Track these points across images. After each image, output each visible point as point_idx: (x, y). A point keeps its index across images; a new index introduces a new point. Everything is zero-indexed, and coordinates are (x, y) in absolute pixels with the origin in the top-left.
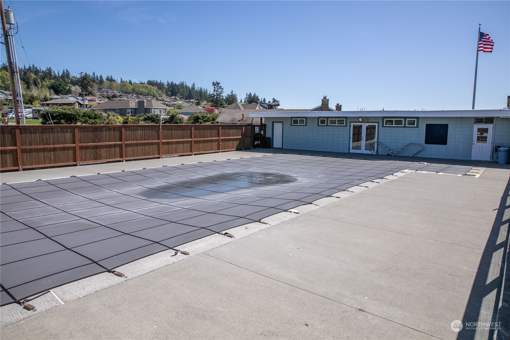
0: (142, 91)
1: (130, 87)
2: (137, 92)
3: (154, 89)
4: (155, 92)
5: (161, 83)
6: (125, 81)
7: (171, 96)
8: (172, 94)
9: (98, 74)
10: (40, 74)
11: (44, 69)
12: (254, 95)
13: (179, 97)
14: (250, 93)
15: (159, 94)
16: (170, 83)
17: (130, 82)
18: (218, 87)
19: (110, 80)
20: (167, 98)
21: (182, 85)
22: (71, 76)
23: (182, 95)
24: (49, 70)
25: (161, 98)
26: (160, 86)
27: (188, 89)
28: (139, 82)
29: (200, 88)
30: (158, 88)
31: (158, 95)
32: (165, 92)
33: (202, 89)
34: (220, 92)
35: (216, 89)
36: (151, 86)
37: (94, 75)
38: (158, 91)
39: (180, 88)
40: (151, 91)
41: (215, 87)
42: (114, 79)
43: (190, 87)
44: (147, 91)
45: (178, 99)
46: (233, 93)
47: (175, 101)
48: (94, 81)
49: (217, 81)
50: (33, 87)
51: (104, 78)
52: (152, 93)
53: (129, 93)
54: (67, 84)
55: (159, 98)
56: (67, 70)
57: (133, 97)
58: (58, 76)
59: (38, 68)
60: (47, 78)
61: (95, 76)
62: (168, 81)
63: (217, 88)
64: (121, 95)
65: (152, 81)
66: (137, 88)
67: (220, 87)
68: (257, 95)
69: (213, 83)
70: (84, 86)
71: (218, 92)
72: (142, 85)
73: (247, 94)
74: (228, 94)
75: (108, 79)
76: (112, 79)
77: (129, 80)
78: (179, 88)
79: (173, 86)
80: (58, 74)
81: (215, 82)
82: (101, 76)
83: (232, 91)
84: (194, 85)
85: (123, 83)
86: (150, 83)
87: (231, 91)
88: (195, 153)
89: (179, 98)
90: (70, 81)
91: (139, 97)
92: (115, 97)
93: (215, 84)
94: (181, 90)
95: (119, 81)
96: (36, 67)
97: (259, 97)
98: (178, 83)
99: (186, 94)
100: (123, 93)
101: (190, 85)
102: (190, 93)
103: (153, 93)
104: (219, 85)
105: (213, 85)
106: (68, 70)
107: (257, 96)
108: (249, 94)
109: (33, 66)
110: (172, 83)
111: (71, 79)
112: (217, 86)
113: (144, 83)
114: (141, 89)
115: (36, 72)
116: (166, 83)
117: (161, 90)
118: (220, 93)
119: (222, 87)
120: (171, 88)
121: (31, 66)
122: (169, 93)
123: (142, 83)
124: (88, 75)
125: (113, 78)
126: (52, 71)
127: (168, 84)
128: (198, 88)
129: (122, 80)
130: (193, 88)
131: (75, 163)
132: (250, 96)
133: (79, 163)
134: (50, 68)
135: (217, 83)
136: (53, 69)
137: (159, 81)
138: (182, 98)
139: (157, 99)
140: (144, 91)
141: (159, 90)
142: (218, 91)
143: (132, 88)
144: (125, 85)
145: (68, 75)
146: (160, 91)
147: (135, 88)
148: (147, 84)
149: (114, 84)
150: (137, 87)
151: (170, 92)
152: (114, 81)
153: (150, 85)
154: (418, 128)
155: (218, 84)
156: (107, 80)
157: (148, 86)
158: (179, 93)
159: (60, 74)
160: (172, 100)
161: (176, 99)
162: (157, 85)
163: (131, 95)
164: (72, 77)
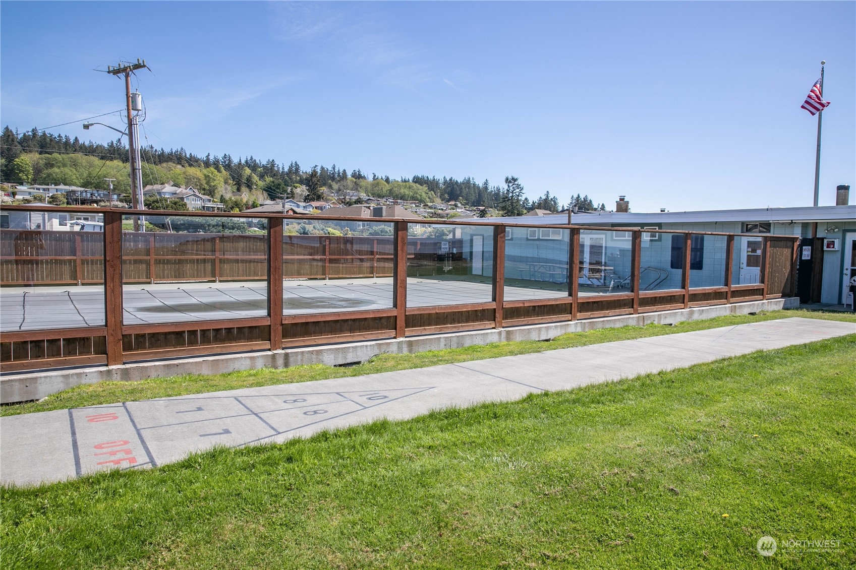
0: (403, 194)
1: (387, 187)
2: (396, 195)
3: (423, 190)
4: (423, 194)
5: (434, 179)
6: (380, 178)
7: (448, 201)
8: (450, 198)
9: (340, 168)
10: (260, 169)
11: (264, 162)
12: (584, 198)
13: (461, 203)
14: (579, 195)
15: (429, 198)
16: (448, 179)
17: (387, 180)
18: (514, 186)
19: (358, 176)
20: (443, 204)
21: (467, 183)
22: (301, 172)
23: (466, 200)
24: (273, 163)
25: (432, 204)
26: (432, 185)
27: (476, 190)
28: (400, 180)
29: (497, 188)
30: (428, 189)
31: (428, 200)
32: (439, 194)
33: (499, 189)
34: (517, 194)
35: (511, 188)
36: (419, 186)
37: (334, 169)
38: (428, 193)
39: (463, 187)
40: (417, 193)
41: (509, 186)
42: (363, 175)
43: (481, 186)
44: (411, 194)
45: (459, 205)
46: (549, 196)
47: (453, 209)
48: (333, 179)
49: (514, 176)
50: (244, 189)
51: (349, 174)
52: (418, 196)
53: (383, 197)
54: (293, 183)
55: (428, 204)
56: (296, 162)
57: (388, 203)
58: (282, 172)
59: (258, 161)
60: (267, 175)
61: (336, 171)
62: (444, 178)
63: (513, 188)
64: (369, 199)
65: (420, 177)
66: (396, 189)
67: (518, 185)
68: (589, 198)
69: (507, 179)
70: (313, 186)
71: (514, 194)
72: (405, 183)
73: (573, 197)
74: (541, 198)
75: (354, 175)
76: (359, 175)
77: (386, 177)
78: (461, 188)
79: (453, 185)
80: (283, 168)
81: (510, 177)
82: (345, 170)
83: (548, 192)
84: (486, 183)
85: (376, 182)
86: (418, 180)
87: (546, 193)
88: (330, 276)
89: (462, 205)
90: (298, 178)
91: (397, 202)
92: (359, 202)
93: (510, 181)
94: (465, 191)
95: (371, 178)
96: (255, 160)
97: (592, 202)
98: (460, 180)
99: (473, 198)
100: (373, 197)
101: (480, 183)
102: (479, 196)
103: (421, 196)
104: (516, 183)
105: (506, 183)
106: (298, 163)
107: (591, 201)
108: (575, 196)
109: (252, 158)
110: (451, 180)
111: (300, 176)
112: (514, 184)
113: (409, 180)
114: (402, 191)
115: (254, 167)
116: (442, 181)
117: (434, 191)
118: (518, 196)
119: (521, 186)
120: (450, 189)
121: (249, 158)
122: (446, 196)
123: (405, 181)
124: (326, 169)
125: (361, 173)
126: (276, 165)
127: (445, 182)
128: (493, 188)
129: (375, 176)
130: (486, 188)
131: (149, 280)
132: (578, 201)
133: (154, 281)
134: (273, 160)
135: (513, 179)
136: (276, 162)
137: (431, 178)
138: (467, 204)
139: (425, 205)
140: (407, 193)
141: (430, 191)
142: (514, 192)
143: (389, 188)
144: (378, 184)
145: (297, 169)
146: (432, 192)
147: (393, 188)
148: (413, 181)
149: (362, 183)
150: (396, 187)
151: (448, 194)
152: (364, 178)
153: (417, 184)
154: (660, 242)
155: (515, 180)
156: (352, 176)
157: (414, 185)
158: (462, 197)
159: (286, 170)
160: (450, 208)
161: (456, 206)
162: (427, 184)
163: (385, 200)
164: (303, 172)
